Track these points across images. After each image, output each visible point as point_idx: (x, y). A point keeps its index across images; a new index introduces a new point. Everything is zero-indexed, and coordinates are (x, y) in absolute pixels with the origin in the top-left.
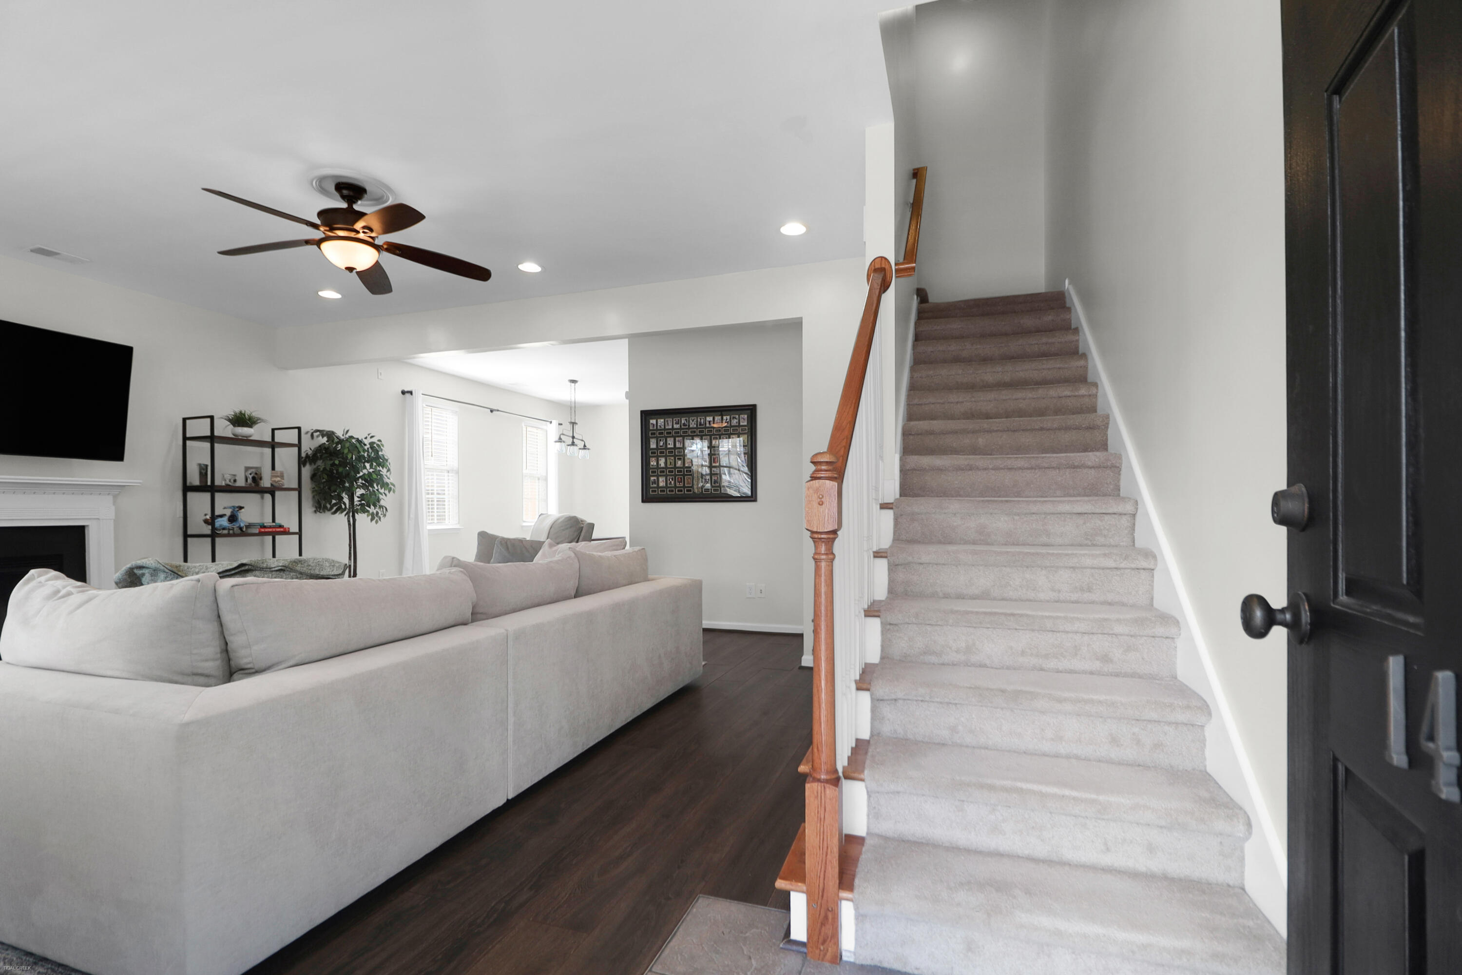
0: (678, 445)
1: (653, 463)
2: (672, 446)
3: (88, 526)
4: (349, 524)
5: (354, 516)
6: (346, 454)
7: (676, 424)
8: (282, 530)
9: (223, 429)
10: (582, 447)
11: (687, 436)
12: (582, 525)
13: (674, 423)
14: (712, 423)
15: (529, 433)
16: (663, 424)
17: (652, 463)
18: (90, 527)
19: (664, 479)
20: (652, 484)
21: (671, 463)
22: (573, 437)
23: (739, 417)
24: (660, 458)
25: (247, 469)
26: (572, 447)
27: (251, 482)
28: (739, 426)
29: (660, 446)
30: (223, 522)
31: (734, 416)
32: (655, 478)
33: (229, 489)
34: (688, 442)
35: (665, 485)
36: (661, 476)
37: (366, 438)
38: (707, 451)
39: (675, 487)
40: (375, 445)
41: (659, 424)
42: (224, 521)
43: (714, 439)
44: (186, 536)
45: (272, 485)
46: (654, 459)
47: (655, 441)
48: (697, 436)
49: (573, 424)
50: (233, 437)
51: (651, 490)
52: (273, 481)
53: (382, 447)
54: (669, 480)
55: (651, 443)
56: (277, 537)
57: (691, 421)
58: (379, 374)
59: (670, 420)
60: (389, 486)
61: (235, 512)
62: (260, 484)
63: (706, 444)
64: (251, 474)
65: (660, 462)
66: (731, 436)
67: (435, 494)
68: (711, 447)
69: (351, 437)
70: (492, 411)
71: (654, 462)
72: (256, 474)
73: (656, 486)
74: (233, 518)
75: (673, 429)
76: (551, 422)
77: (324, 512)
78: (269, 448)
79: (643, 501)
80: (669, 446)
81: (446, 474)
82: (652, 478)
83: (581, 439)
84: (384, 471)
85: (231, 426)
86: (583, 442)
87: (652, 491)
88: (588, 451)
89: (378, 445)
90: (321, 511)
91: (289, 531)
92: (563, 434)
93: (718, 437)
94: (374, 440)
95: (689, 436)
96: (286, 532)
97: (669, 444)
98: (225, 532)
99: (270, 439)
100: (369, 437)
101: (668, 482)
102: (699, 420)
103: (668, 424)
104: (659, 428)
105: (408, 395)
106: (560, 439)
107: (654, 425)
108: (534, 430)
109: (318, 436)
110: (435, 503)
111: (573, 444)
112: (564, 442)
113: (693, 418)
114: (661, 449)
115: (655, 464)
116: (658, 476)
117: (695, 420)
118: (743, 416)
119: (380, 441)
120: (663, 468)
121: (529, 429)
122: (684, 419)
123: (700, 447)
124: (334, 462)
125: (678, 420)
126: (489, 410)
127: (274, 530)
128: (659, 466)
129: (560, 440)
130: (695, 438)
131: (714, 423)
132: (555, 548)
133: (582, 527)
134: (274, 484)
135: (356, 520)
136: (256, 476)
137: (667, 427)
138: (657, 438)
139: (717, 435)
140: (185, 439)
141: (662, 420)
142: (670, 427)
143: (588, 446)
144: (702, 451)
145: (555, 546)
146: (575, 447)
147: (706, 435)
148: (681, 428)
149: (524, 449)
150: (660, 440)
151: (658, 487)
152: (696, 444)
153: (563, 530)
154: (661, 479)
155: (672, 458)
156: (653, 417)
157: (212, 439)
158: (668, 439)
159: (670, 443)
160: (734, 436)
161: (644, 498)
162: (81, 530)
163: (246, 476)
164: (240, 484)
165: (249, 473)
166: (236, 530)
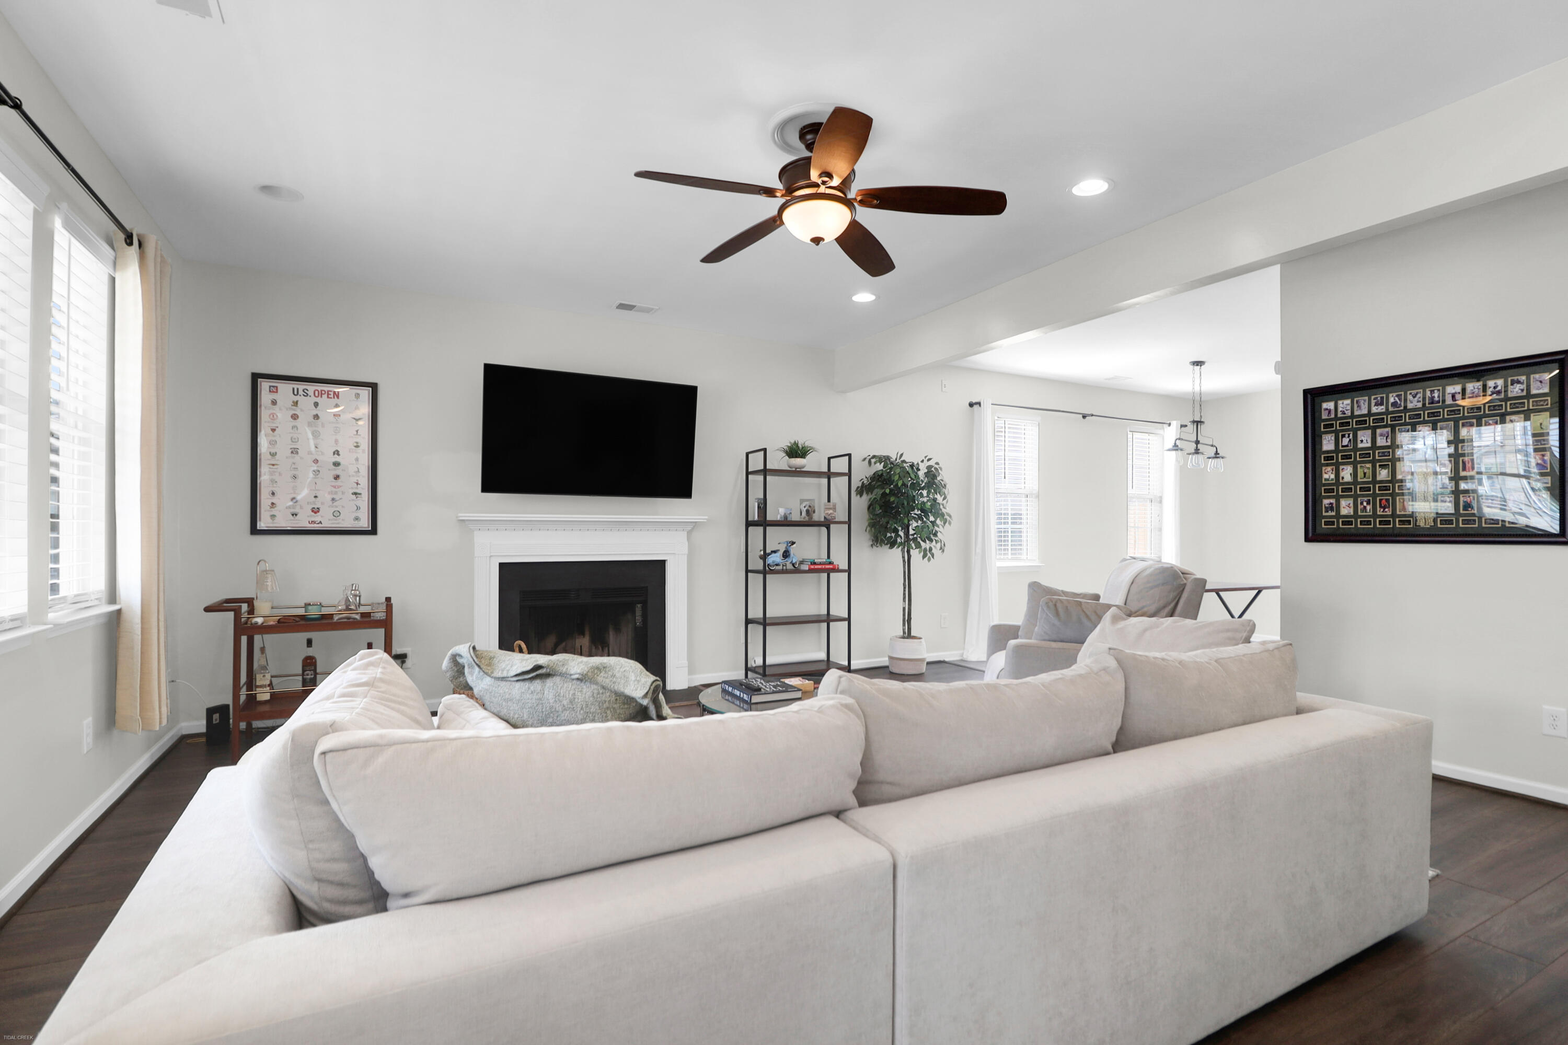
0: (1381, 442)
1: (1328, 475)
2: (1369, 445)
3: (667, 560)
4: (904, 561)
5: (908, 552)
6: (897, 481)
7: (1376, 404)
8: (831, 567)
9: (778, 461)
10: (1213, 455)
11: (1401, 425)
12: (1185, 581)
13: (1373, 404)
14: (1458, 397)
15: (1137, 440)
16: (1349, 407)
17: (1325, 476)
18: (668, 561)
19: (1351, 501)
20: (1327, 511)
21: (1365, 474)
22: (1197, 442)
23: (1528, 379)
24: (1341, 467)
25: (802, 501)
26: (1195, 456)
27: (805, 515)
28: (1529, 396)
29: (1343, 446)
30: (775, 558)
31: (1515, 378)
32: (1333, 501)
33: (785, 523)
34: (1403, 437)
35: (1352, 513)
36: (1343, 497)
37: (922, 461)
38: (1446, 450)
39: (1375, 515)
40: (933, 469)
41: (1340, 409)
42: (777, 556)
43: (1463, 425)
44: (747, 571)
45: (825, 518)
46: (1329, 469)
47: (1333, 438)
48: (1424, 422)
49: (1198, 423)
50: (789, 469)
51: (1323, 521)
52: (826, 514)
53: (940, 471)
54: (1362, 503)
55: (1324, 442)
56: (832, 575)
57: (1410, 397)
58: (943, 386)
59: (1365, 401)
60: (945, 517)
61: (788, 547)
62: (815, 518)
63: (1444, 435)
64: (805, 507)
65: (1342, 474)
66: (1508, 418)
67: (1010, 523)
68: (1456, 441)
69: (904, 461)
70: (1084, 417)
71: (1330, 473)
72: (810, 506)
73: (1333, 514)
74: (786, 555)
75: (1370, 414)
76: (1170, 425)
77: (881, 546)
78: (825, 478)
79: (1307, 539)
80: (1360, 445)
81: (1024, 499)
82: (1326, 502)
83: (1211, 443)
84: (939, 498)
85: (787, 457)
86: (1215, 448)
87: (1326, 523)
88: (1221, 460)
89: (936, 469)
90: (878, 545)
91: (838, 568)
92: (1179, 439)
93: (1475, 421)
94: (931, 463)
95: (1405, 424)
96: (837, 570)
97: (1362, 441)
98: (778, 568)
99: (826, 470)
100: (925, 460)
101: (1360, 507)
102: (1428, 394)
103: (1359, 406)
104: (1340, 415)
105: (976, 407)
106: (1175, 445)
107: (1330, 411)
108: (1146, 436)
109: (875, 463)
110: (1010, 534)
111: (1197, 451)
112: (1181, 450)
113: (1414, 392)
114: (1345, 451)
115: (1333, 476)
116: (1338, 498)
117: (1418, 396)
118: (1537, 376)
119: (937, 463)
120: (1348, 483)
121: (1136, 435)
122: (1395, 394)
123: (1432, 443)
124: (885, 491)
125: (1382, 398)
126: (1081, 416)
127: (824, 567)
128: (1341, 481)
129: (1177, 448)
130: (1419, 427)
131: (1463, 398)
132: (1122, 624)
133: (1185, 584)
134: (827, 517)
135: (911, 556)
136: (810, 509)
137: (1356, 413)
138: (1336, 433)
139: (1473, 417)
140: (748, 473)
141: (1348, 401)
142: (1365, 411)
143: (1221, 453)
144: (1435, 450)
145: (1124, 619)
146: (1200, 456)
147: (1445, 420)
148: (1387, 412)
149: (1130, 462)
150: (1343, 436)
151: (1338, 516)
152: (1424, 437)
153: (1152, 588)
154: (1343, 503)
155: (1369, 465)
156: (1326, 397)
157: (765, 472)
158: (1359, 433)
159: (1364, 439)
160: (1513, 417)
161: (1310, 535)
162: (662, 564)
163: (801, 510)
164: (795, 517)
165: (804, 506)
166: (790, 567)
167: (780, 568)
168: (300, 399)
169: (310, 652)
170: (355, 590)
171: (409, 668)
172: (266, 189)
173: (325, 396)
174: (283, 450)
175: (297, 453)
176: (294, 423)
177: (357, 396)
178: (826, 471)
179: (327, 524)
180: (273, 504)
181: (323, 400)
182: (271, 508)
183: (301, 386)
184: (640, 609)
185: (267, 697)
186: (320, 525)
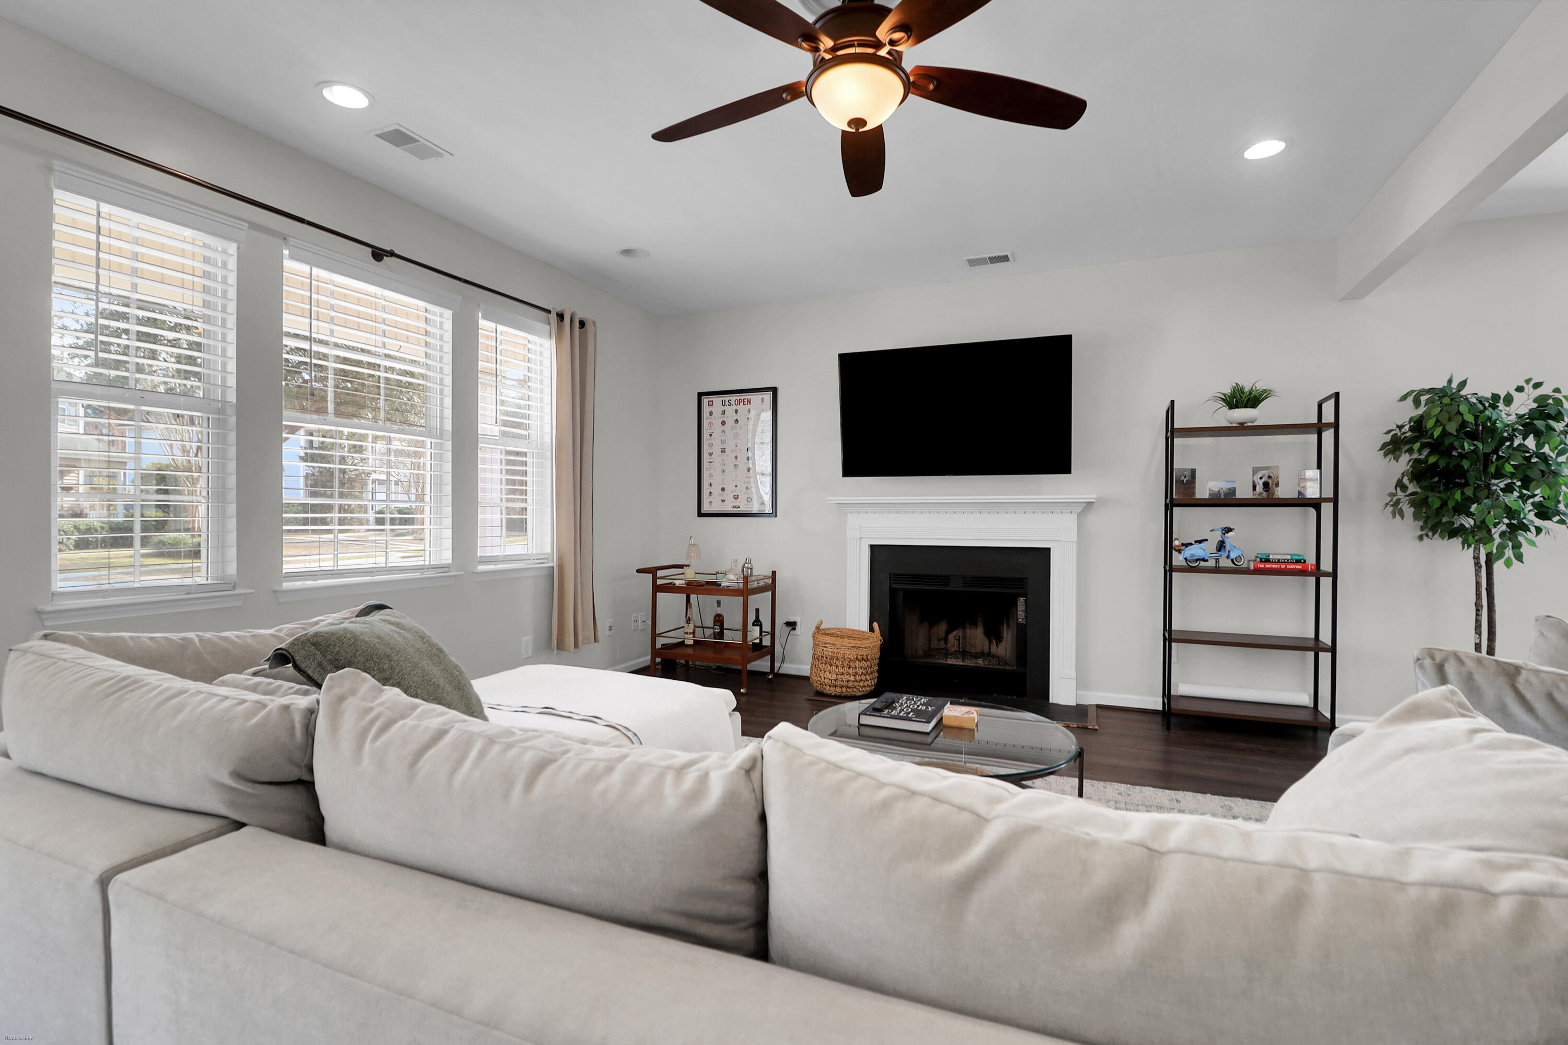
3: (1050, 548)
4: (1476, 564)
8: (1299, 567)
9: (1201, 415)
18: (1053, 550)
25: (1256, 471)
27: (1261, 490)
30: (1204, 550)
37: (1520, 390)
42: (1200, 549)
61: (1224, 536)
62: (1276, 493)
64: (1261, 478)
72: (1269, 477)
74: (1221, 546)
91: (1314, 569)
96: (1309, 571)
98: (1205, 564)
127: (1283, 566)
136: (1270, 481)
162: (1045, 553)
163: (1254, 482)
164: (1244, 492)
165: (1259, 476)
166: (1225, 563)
167: (1211, 563)
168: (727, 408)
169: (719, 611)
170: (748, 563)
171: (797, 635)
172: (627, 252)
173: (742, 404)
174: (716, 450)
175: (725, 452)
176: (723, 428)
177: (763, 400)
178: (1316, 421)
179: (743, 509)
180: (710, 493)
181: (741, 408)
182: (710, 496)
183: (726, 398)
184: (1024, 603)
185: (691, 642)
186: (738, 509)
